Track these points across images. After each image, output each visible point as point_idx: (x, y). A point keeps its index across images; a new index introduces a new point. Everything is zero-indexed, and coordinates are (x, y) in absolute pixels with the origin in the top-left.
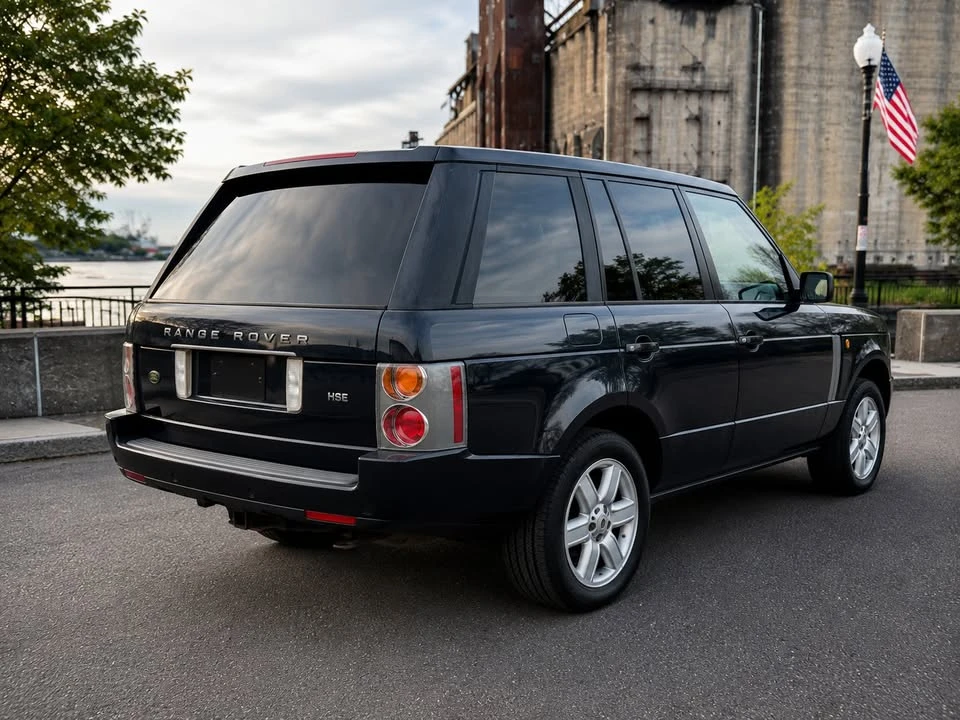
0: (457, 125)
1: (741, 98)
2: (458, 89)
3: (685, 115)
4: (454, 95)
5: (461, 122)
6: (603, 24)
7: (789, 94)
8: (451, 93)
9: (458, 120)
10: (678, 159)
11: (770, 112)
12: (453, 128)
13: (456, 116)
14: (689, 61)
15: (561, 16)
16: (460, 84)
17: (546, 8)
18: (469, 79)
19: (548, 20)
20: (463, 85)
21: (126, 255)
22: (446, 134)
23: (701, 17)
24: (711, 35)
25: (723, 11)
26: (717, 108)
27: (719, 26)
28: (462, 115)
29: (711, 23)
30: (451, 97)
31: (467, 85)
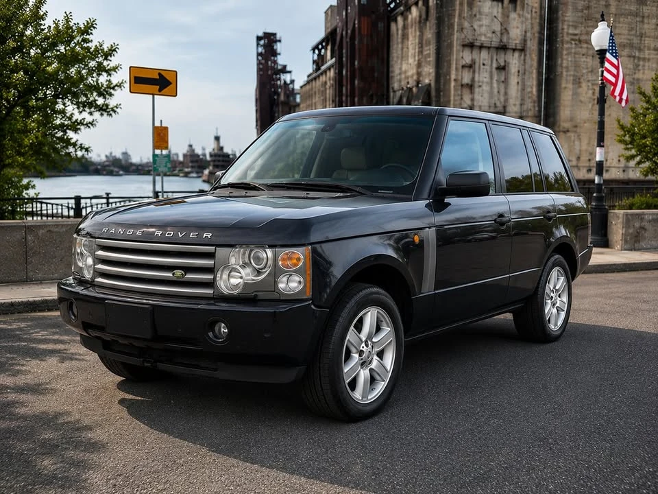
2: (320, 47)
3: (495, 65)
4: (317, 51)
5: (322, 74)
8: (314, 50)
9: (320, 72)
12: (315, 79)
13: (318, 69)
16: (321, 43)
18: (327, 40)
20: (324, 44)
27: (519, 3)
28: (323, 68)
29: (513, 1)
30: (314, 52)
31: (327, 45)
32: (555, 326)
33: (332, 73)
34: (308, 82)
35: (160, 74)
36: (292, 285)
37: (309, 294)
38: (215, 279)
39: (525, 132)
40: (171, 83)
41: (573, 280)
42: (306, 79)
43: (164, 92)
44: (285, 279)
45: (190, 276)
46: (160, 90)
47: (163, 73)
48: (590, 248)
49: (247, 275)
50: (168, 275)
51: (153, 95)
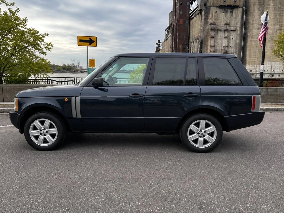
0: (167, 39)
1: (238, 32)
3: (224, 36)
4: (167, 31)
6: (203, 12)
10: (222, 48)
11: (246, 36)
12: (166, 40)
13: (167, 37)
14: (225, 23)
15: (194, 10)
16: (168, 28)
17: (190, 8)
18: (169, 27)
19: (191, 12)
21: (72, 71)
22: (165, 41)
23: (229, 11)
25: (235, 9)
26: (232, 35)
27: (234, 13)
28: (168, 36)
29: (232, 12)
30: (166, 31)
31: (170, 29)
35: (90, 38)
40: (94, 42)
46: (90, 44)
51: (88, 46)
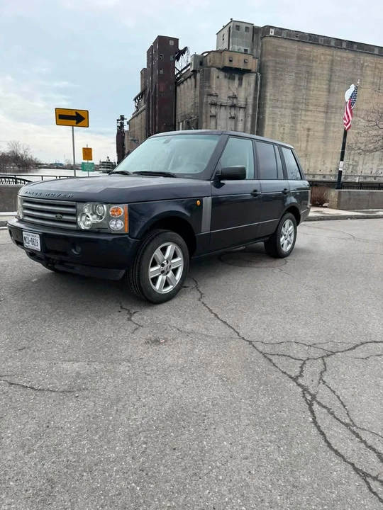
0: (138, 114)
1: (250, 111)
3: (229, 116)
4: (137, 101)
5: (140, 113)
6: (199, 76)
7: (268, 110)
8: (135, 100)
9: (138, 112)
12: (136, 115)
13: (138, 110)
14: (231, 95)
15: (182, 70)
17: (176, 66)
18: (142, 94)
19: (177, 72)
20: (140, 97)
23: (237, 77)
24: (240, 84)
25: (245, 75)
26: (241, 115)
27: (243, 81)
28: (140, 110)
29: (241, 79)
31: (142, 97)
32: (286, 249)
33: (144, 113)
34: (133, 117)
35: (76, 113)
36: (118, 225)
37: (127, 231)
38: (77, 220)
39: (276, 147)
40: (84, 119)
41: (298, 225)
42: (132, 116)
43: (79, 124)
44: (114, 222)
45: (65, 217)
46: (77, 123)
47: (78, 112)
48: (309, 209)
49: (93, 219)
50: (53, 216)
51: (73, 126)
